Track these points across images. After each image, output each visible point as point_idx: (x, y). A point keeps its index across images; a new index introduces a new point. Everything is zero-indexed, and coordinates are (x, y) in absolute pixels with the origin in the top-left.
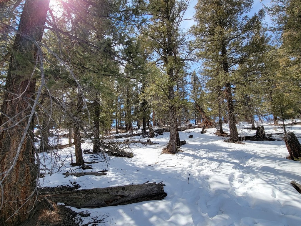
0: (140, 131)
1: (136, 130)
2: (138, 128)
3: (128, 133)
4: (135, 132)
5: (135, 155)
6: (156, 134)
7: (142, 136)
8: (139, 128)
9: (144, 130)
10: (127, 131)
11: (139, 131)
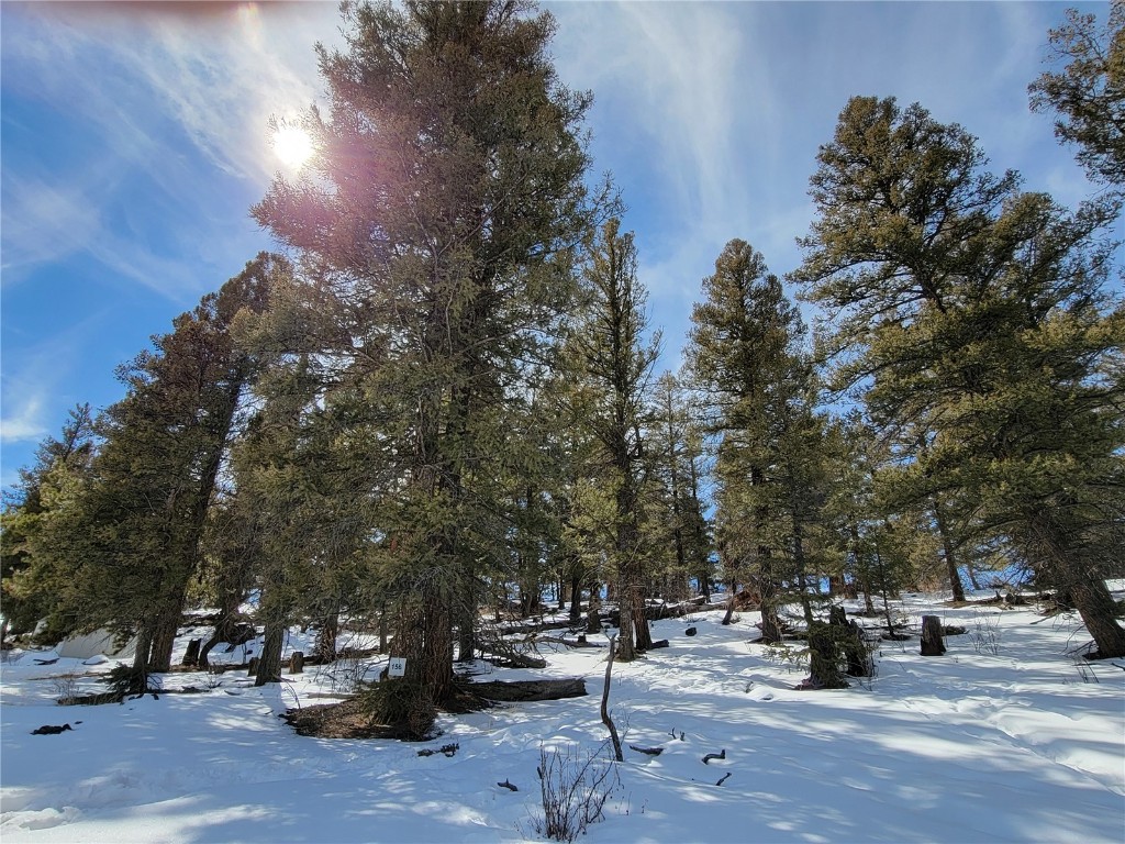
0: (563, 616)
1: (554, 612)
2: (557, 606)
3: (529, 622)
4: (549, 619)
5: (550, 665)
6: (604, 624)
7: (568, 629)
8: (562, 607)
9: (575, 611)
10: (525, 617)
11: (561, 615)
